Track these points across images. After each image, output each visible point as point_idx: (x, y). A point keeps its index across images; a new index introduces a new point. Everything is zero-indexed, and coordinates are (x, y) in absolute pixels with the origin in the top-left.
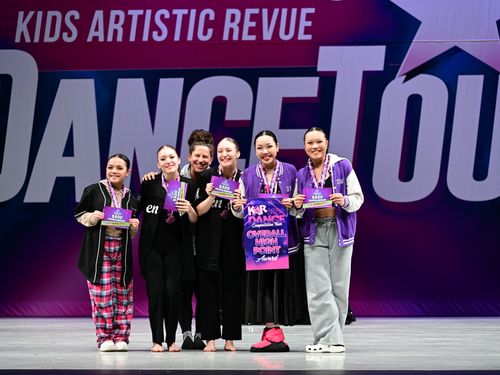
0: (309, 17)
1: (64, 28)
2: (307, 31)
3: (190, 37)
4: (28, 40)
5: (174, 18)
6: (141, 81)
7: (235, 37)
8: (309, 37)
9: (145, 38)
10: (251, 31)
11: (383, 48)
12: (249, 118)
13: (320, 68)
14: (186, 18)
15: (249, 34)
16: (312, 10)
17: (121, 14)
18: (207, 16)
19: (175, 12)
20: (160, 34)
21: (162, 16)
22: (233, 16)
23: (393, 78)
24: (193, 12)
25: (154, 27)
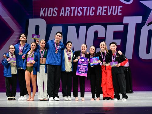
0: (121, 8)
1: (53, 12)
2: (120, 12)
3: (88, 15)
4: (43, 16)
5: (83, 9)
6: (75, 26)
7: (100, 14)
8: (121, 14)
9: (76, 15)
10: (105, 13)
11: (141, 17)
12: (104, 37)
13: (124, 23)
14: (87, 9)
15: (104, 13)
16: (122, 7)
17: (69, 8)
18: (93, 9)
19: (84, 8)
20: (80, 14)
21: (80, 9)
22: (100, 9)
23: (144, 25)
24: (89, 7)
25: (78, 12)
